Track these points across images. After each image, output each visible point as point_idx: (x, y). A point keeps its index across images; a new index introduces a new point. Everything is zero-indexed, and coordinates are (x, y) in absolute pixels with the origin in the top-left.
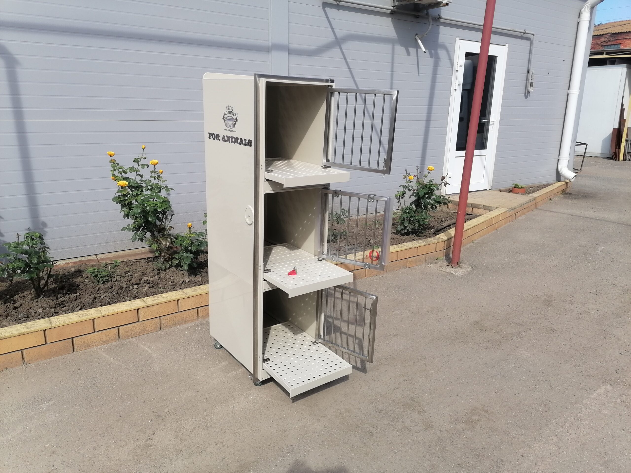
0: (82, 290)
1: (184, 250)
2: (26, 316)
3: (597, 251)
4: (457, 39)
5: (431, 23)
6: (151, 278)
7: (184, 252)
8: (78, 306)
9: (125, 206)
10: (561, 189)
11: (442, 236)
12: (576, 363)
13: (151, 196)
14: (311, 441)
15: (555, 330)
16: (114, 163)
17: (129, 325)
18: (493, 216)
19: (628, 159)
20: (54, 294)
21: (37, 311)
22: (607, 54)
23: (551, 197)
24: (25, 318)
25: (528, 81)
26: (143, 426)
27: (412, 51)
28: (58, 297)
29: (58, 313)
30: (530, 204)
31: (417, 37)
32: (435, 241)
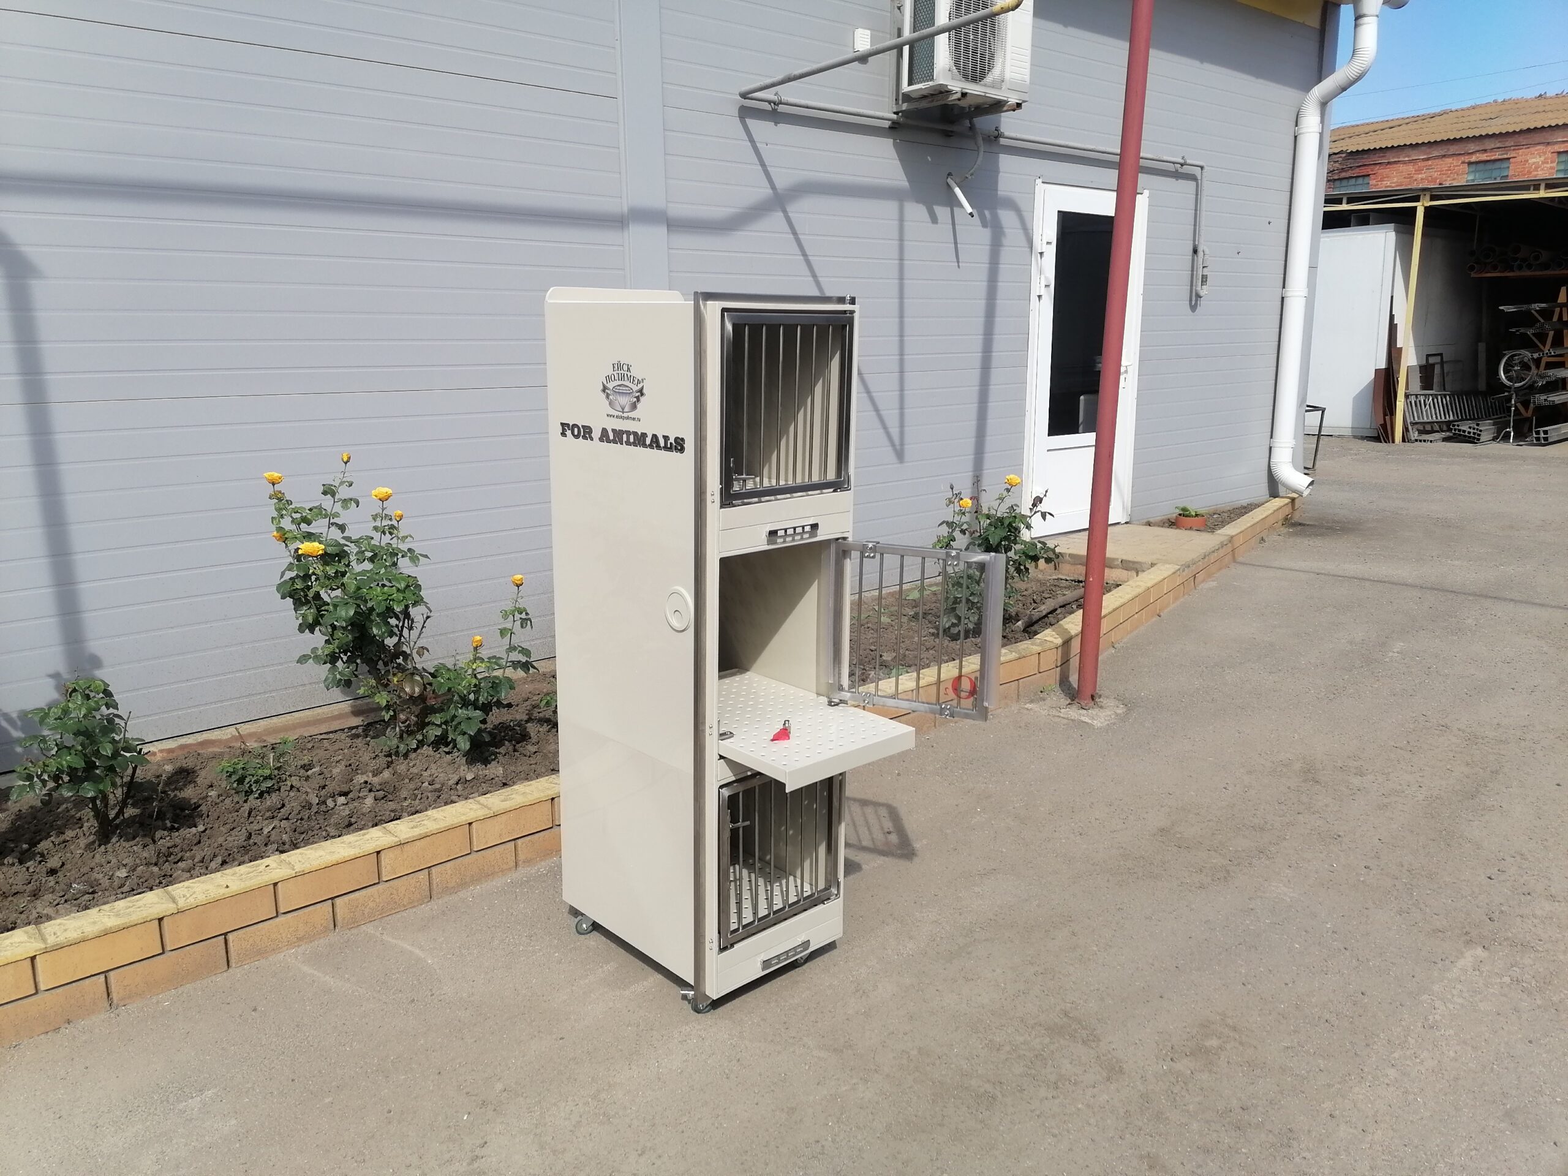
0: (208, 816)
1: (460, 701)
2: (91, 891)
3: (1391, 654)
4: (1039, 181)
5: (982, 149)
6: (374, 776)
7: (460, 706)
8: (215, 856)
9: (308, 602)
10: (1281, 516)
11: (1049, 637)
12: (1400, 906)
13: (372, 577)
14: (858, 1127)
15: (1339, 836)
16: (280, 500)
17: (357, 894)
18: (1149, 584)
19: (1413, 439)
20: (143, 831)
21: (113, 875)
22: (1350, 201)
23: (1264, 534)
24: (89, 893)
25: (1195, 273)
26: (453, 1130)
27: (942, 212)
28: (156, 839)
29: (171, 876)
30: (1222, 552)
31: (950, 181)
32: (1037, 647)
